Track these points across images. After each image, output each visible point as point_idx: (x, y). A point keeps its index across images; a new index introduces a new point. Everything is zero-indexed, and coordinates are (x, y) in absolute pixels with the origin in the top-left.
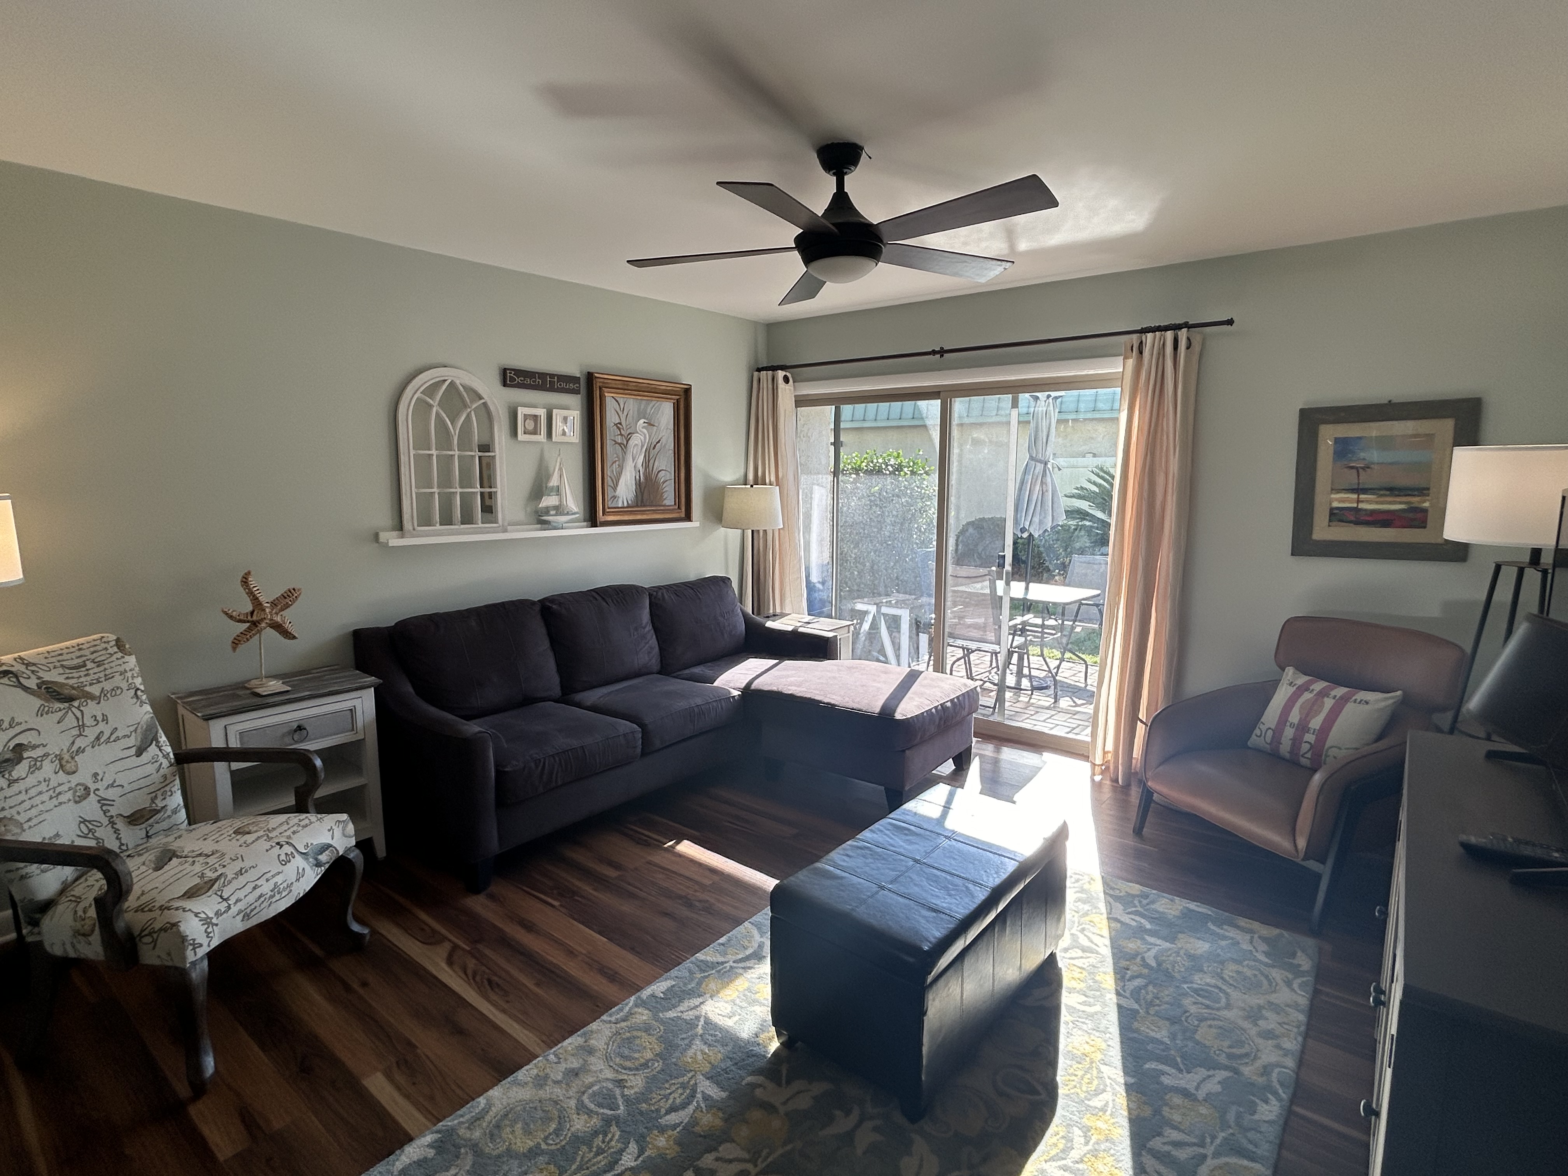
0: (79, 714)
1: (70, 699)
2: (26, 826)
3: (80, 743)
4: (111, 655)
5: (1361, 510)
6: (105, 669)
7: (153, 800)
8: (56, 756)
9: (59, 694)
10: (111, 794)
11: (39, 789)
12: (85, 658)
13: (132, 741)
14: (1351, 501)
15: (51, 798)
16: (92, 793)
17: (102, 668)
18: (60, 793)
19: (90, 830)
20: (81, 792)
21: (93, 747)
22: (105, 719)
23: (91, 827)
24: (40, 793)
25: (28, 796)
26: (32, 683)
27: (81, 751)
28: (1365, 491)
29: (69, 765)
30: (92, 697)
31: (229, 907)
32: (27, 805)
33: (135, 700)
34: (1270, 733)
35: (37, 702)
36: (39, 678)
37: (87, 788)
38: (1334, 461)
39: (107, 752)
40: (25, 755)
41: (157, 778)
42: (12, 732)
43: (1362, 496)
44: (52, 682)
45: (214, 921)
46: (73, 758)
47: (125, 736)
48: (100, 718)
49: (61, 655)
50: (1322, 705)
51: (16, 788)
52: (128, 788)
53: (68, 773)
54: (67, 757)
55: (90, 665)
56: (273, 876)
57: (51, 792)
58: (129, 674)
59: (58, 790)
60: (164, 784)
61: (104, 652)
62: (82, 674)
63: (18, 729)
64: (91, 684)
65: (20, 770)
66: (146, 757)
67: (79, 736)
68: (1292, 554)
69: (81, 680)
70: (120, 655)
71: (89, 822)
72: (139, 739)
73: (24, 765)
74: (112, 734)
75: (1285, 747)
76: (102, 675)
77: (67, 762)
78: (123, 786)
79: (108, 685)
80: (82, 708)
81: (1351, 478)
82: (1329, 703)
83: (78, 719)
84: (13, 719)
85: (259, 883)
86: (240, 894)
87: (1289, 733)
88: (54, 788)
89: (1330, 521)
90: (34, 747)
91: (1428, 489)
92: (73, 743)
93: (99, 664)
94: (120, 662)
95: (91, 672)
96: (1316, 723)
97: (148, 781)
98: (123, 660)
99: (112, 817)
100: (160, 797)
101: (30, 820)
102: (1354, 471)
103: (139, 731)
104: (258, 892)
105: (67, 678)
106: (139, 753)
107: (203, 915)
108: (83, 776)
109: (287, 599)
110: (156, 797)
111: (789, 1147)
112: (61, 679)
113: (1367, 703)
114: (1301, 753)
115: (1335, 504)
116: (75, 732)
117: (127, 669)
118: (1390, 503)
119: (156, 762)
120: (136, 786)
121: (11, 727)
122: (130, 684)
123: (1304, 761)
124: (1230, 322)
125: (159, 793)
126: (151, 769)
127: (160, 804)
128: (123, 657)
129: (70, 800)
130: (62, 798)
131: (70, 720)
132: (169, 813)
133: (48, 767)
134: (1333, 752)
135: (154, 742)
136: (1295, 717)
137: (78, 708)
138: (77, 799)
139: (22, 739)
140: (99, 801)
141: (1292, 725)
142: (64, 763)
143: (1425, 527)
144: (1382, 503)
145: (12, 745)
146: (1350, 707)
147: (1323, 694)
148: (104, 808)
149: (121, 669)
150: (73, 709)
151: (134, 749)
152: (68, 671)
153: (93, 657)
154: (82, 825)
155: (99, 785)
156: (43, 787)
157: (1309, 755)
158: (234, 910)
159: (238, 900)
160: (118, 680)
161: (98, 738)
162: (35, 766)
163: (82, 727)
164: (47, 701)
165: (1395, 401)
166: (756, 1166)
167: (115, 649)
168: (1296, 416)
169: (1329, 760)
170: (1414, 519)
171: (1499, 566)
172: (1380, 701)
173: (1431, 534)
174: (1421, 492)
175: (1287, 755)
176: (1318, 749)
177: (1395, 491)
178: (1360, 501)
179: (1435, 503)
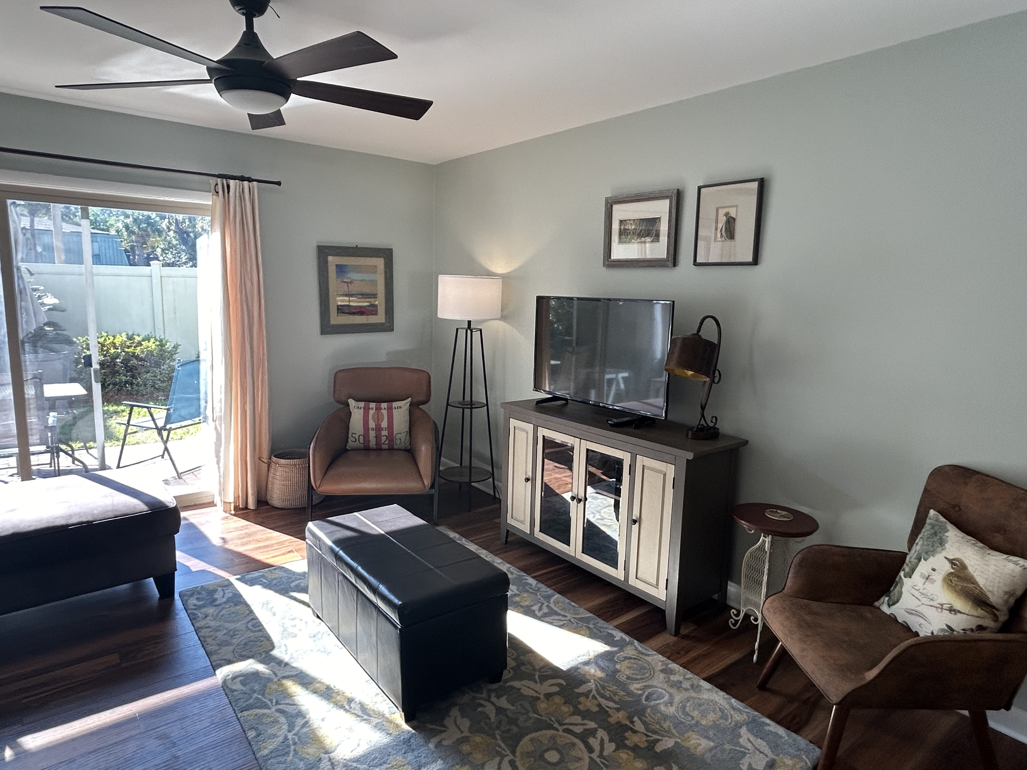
5: (351, 306)
14: (346, 301)
28: (352, 295)
34: (361, 438)
38: (337, 278)
43: (351, 298)
50: (382, 414)
68: (323, 333)
75: (373, 442)
81: (345, 288)
82: (385, 412)
87: (372, 434)
89: (338, 313)
91: (377, 294)
96: (384, 424)
102: (346, 284)
111: (498, 737)
113: (400, 407)
114: (383, 442)
115: (339, 303)
118: (363, 302)
123: (384, 446)
124: (279, 183)
134: (398, 436)
136: (371, 424)
141: (372, 429)
143: (377, 315)
144: (359, 302)
146: (394, 411)
147: (377, 409)
157: (387, 442)
165: (360, 246)
166: (508, 755)
168: (315, 249)
169: (398, 442)
170: (372, 310)
171: (457, 329)
172: (405, 405)
173: (380, 318)
174: (374, 296)
175: (374, 447)
176: (391, 437)
177: (364, 295)
178: (349, 301)
179: (380, 302)
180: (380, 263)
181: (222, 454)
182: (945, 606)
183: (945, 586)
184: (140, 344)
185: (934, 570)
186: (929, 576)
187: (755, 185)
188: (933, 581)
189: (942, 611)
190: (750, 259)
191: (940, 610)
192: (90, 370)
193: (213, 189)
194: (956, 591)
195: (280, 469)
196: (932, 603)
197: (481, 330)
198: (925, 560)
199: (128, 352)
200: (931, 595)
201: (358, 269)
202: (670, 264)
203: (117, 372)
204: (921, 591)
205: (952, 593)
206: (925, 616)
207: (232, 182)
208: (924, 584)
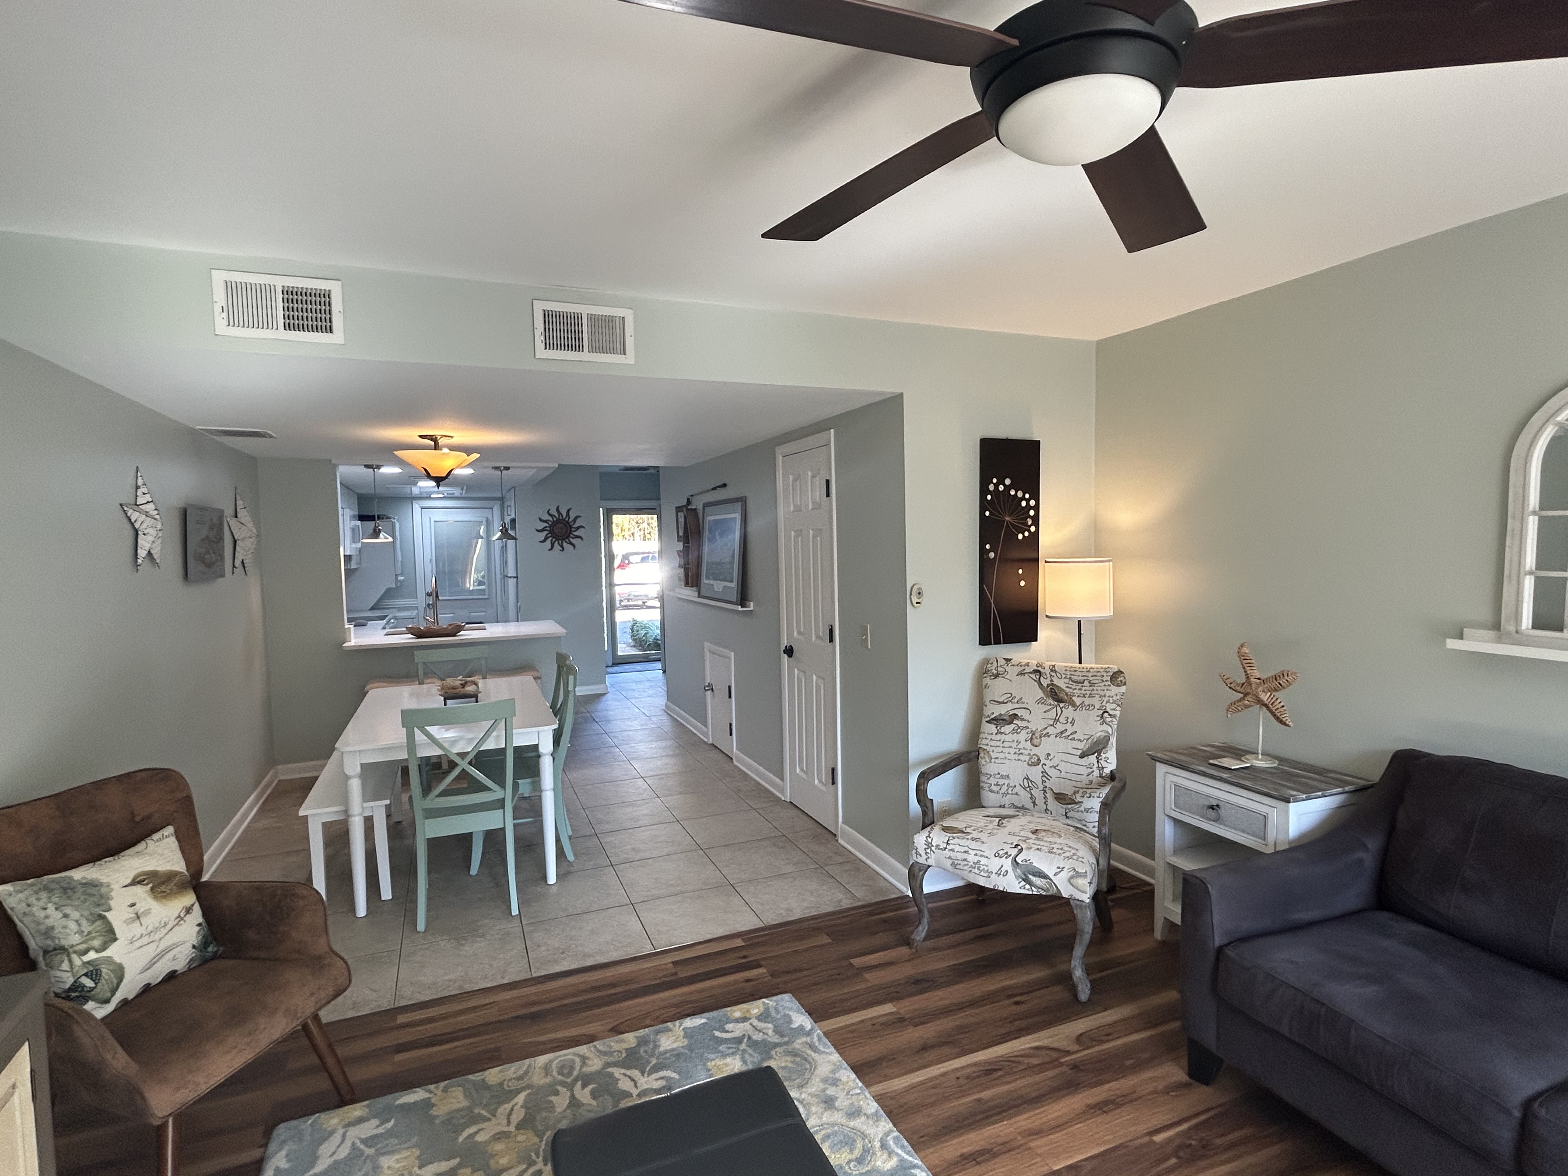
0: (1059, 712)
1: (1060, 701)
2: (993, 760)
3: (1050, 730)
4: (1103, 681)
6: (1093, 690)
7: (1075, 793)
8: (1032, 731)
9: (1056, 694)
10: (1053, 773)
11: (1011, 744)
12: (1086, 678)
13: (1081, 746)
15: (1015, 753)
16: (1041, 765)
17: (1091, 688)
18: (1022, 754)
19: (1029, 786)
20: (1035, 759)
21: (1056, 737)
22: (1073, 722)
23: (1030, 784)
24: (1010, 747)
25: (1003, 745)
26: (1045, 683)
27: (1048, 735)
29: (1036, 740)
30: (1073, 704)
31: (945, 849)
32: (1000, 749)
33: (1099, 718)
35: (1041, 694)
36: (1052, 681)
37: (1039, 760)
39: (1063, 744)
40: (1014, 722)
41: (1085, 779)
42: (1017, 706)
44: (1057, 686)
45: (933, 848)
46: (1041, 737)
47: (1079, 740)
48: (1070, 721)
49: (1076, 671)
51: (999, 737)
52: (1063, 774)
53: (1033, 745)
54: (1037, 735)
55: (1086, 683)
56: (981, 856)
57: (1017, 750)
58: (1106, 699)
59: (1022, 751)
60: (1087, 786)
61: (1100, 678)
62: (1078, 687)
63: (1021, 705)
64: (1078, 696)
65: (1007, 729)
66: (1085, 761)
67: (1051, 725)
69: (1075, 691)
70: (1109, 683)
71: (1031, 781)
72: (1087, 746)
73: (1012, 726)
74: (1071, 734)
76: (1088, 693)
77: (1036, 738)
78: (1061, 772)
79: (1087, 701)
80: (1063, 709)
83: (1057, 715)
84: (1022, 698)
85: (970, 851)
86: (957, 848)
88: (1020, 749)
90: (1023, 720)
92: (1046, 728)
93: (1092, 685)
94: (1105, 688)
95: (1084, 688)
97: (1079, 778)
98: (1108, 688)
99: (1046, 787)
100: (1080, 794)
101: (997, 758)
103: (1090, 740)
104: (966, 856)
105: (1067, 687)
106: (1082, 757)
107: (930, 840)
108: (1041, 752)
109: (1278, 682)
110: (1078, 792)
112: (1063, 686)
116: (1051, 722)
117: (1107, 695)
119: (1091, 768)
120: (1069, 776)
121: (1017, 702)
122: (1103, 706)
125: (1081, 791)
126: (1084, 771)
127: (1078, 798)
128: (1109, 686)
129: (1025, 761)
130: (1021, 757)
131: (1052, 714)
132: (1082, 809)
133: (1024, 735)
135: (1096, 754)
137: (1061, 708)
138: (1030, 763)
139: (1019, 713)
140: (1042, 772)
142: (1034, 737)
145: (1011, 713)
148: (1044, 778)
149: (1102, 693)
150: (1058, 708)
151: (1080, 752)
152: (1071, 682)
153: (1091, 679)
154: (1025, 780)
155: (1047, 762)
156: (1014, 745)
158: (947, 853)
159: (952, 850)
160: (1096, 701)
161: (1062, 733)
162: (1015, 731)
163: (1056, 721)
164: (1047, 696)
167: (1109, 678)
182: (182, 915)
183: (164, 901)
185: (133, 905)
186: (137, 914)
188: (147, 912)
189: (185, 921)
191: (182, 922)
194: (175, 894)
196: (169, 927)
198: (109, 909)
200: (160, 923)
204: (145, 933)
205: (176, 898)
206: (173, 944)
208: (141, 925)
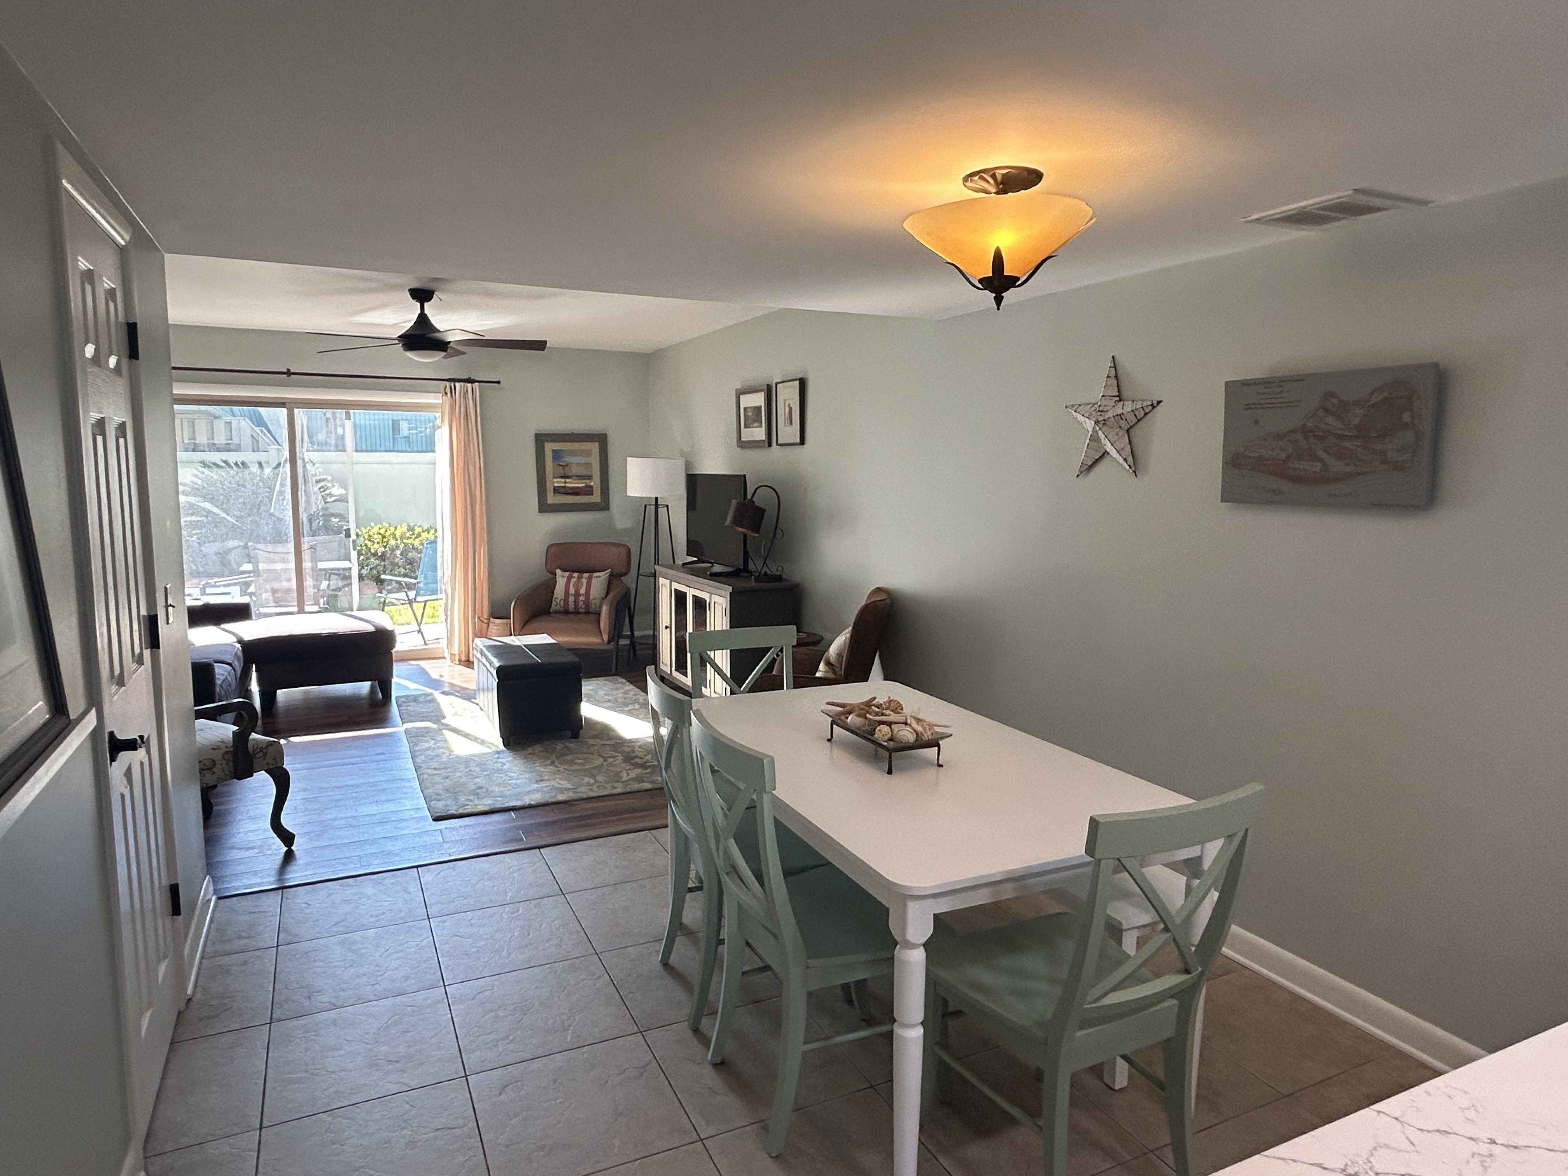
5: (567, 487)
14: (562, 483)
28: (568, 477)
34: (562, 601)
38: (553, 462)
43: (567, 480)
50: (583, 583)
68: (540, 512)
75: (572, 606)
81: (561, 471)
82: (585, 581)
87: (571, 599)
89: (553, 493)
91: (592, 476)
96: (583, 591)
102: (561, 467)
113: (600, 577)
114: (578, 606)
115: (556, 485)
118: (578, 483)
123: (581, 610)
124: (499, 382)
134: (592, 601)
136: (572, 590)
141: (572, 595)
143: (592, 495)
144: (575, 483)
146: (594, 580)
147: (579, 578)
157: (584, 606)
165: (575, 432)
168: (533, 437)
169: (593, 606)
170: (589, 491)
171: (646, 506)
172: (603, 576)
173: (596, 498)
174: (590, 477)
175: (573, 610)
176: (587, 603)
177: (580, 477)
178: (565, 483)
179: (595, 483)
180: (595, 447)
181: (449, 613)
184: (419, 535)
187: (797, 382)
190: (798, 440)
192: (349, 540)
193: (442, 390)
195: (495, 627)
197: (667, 506)
199: (407, 544)
201: (573, 453)
202: (767, 445)
203: (397, 564)
207: (457, 384)
